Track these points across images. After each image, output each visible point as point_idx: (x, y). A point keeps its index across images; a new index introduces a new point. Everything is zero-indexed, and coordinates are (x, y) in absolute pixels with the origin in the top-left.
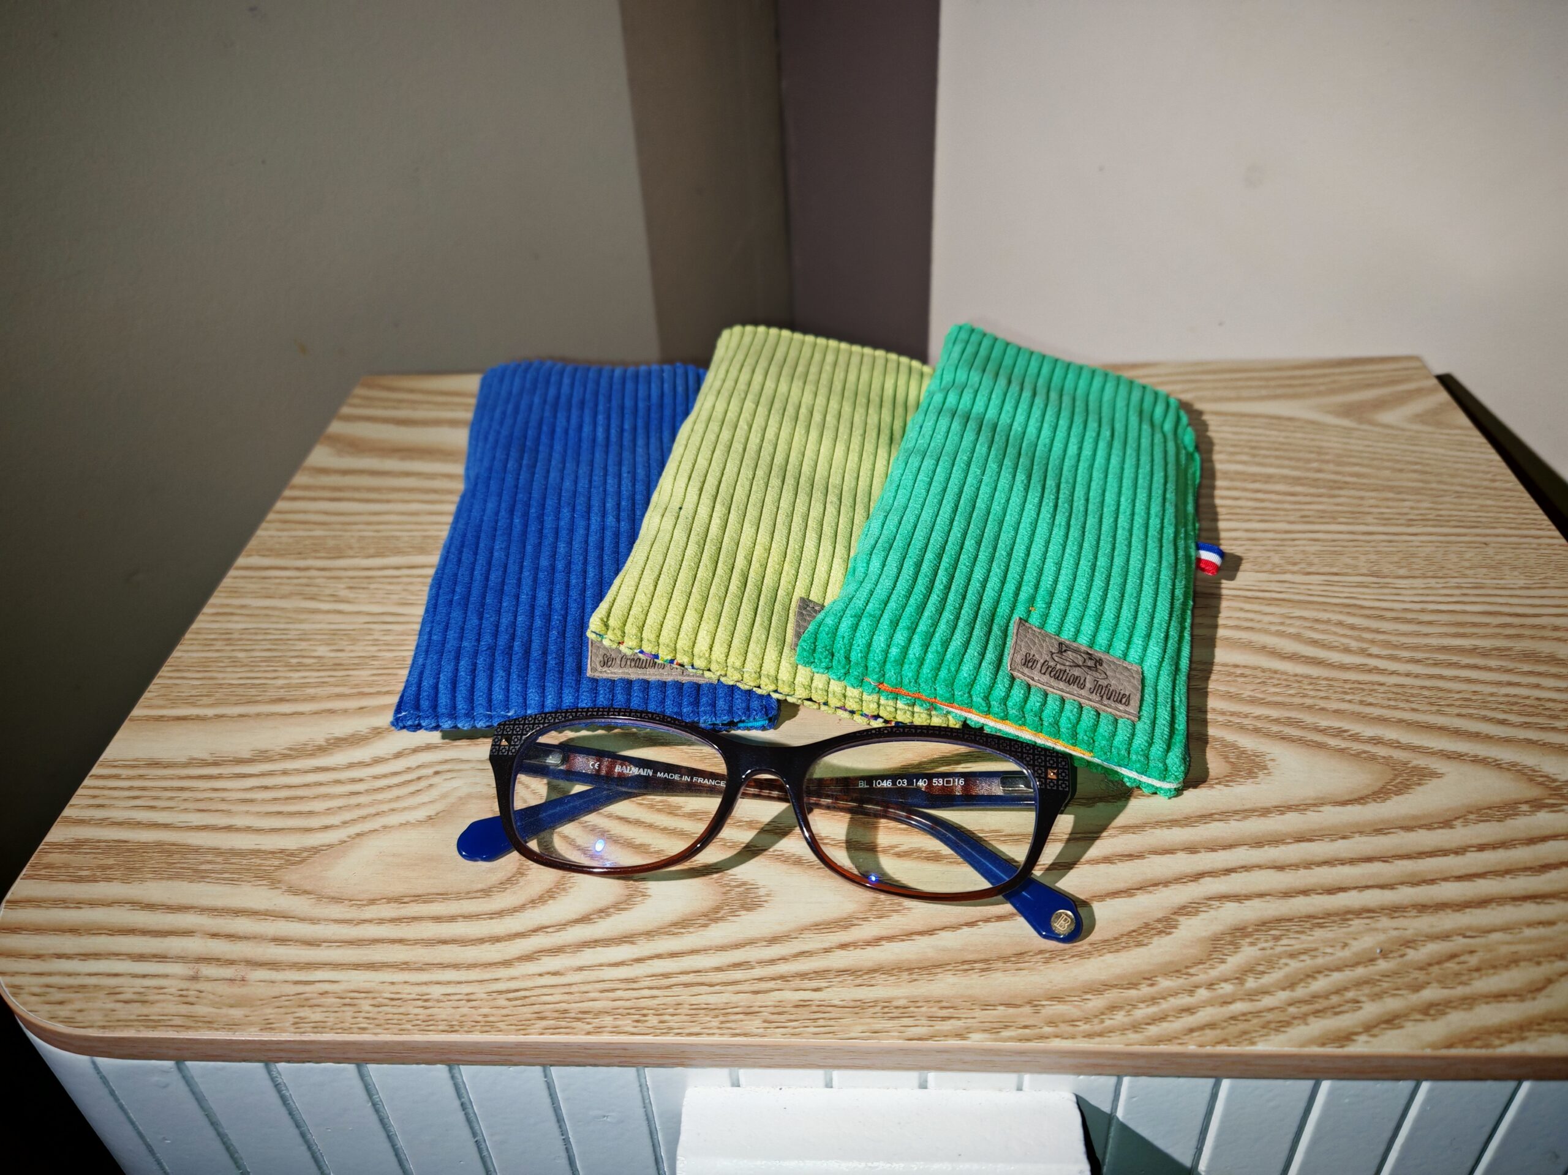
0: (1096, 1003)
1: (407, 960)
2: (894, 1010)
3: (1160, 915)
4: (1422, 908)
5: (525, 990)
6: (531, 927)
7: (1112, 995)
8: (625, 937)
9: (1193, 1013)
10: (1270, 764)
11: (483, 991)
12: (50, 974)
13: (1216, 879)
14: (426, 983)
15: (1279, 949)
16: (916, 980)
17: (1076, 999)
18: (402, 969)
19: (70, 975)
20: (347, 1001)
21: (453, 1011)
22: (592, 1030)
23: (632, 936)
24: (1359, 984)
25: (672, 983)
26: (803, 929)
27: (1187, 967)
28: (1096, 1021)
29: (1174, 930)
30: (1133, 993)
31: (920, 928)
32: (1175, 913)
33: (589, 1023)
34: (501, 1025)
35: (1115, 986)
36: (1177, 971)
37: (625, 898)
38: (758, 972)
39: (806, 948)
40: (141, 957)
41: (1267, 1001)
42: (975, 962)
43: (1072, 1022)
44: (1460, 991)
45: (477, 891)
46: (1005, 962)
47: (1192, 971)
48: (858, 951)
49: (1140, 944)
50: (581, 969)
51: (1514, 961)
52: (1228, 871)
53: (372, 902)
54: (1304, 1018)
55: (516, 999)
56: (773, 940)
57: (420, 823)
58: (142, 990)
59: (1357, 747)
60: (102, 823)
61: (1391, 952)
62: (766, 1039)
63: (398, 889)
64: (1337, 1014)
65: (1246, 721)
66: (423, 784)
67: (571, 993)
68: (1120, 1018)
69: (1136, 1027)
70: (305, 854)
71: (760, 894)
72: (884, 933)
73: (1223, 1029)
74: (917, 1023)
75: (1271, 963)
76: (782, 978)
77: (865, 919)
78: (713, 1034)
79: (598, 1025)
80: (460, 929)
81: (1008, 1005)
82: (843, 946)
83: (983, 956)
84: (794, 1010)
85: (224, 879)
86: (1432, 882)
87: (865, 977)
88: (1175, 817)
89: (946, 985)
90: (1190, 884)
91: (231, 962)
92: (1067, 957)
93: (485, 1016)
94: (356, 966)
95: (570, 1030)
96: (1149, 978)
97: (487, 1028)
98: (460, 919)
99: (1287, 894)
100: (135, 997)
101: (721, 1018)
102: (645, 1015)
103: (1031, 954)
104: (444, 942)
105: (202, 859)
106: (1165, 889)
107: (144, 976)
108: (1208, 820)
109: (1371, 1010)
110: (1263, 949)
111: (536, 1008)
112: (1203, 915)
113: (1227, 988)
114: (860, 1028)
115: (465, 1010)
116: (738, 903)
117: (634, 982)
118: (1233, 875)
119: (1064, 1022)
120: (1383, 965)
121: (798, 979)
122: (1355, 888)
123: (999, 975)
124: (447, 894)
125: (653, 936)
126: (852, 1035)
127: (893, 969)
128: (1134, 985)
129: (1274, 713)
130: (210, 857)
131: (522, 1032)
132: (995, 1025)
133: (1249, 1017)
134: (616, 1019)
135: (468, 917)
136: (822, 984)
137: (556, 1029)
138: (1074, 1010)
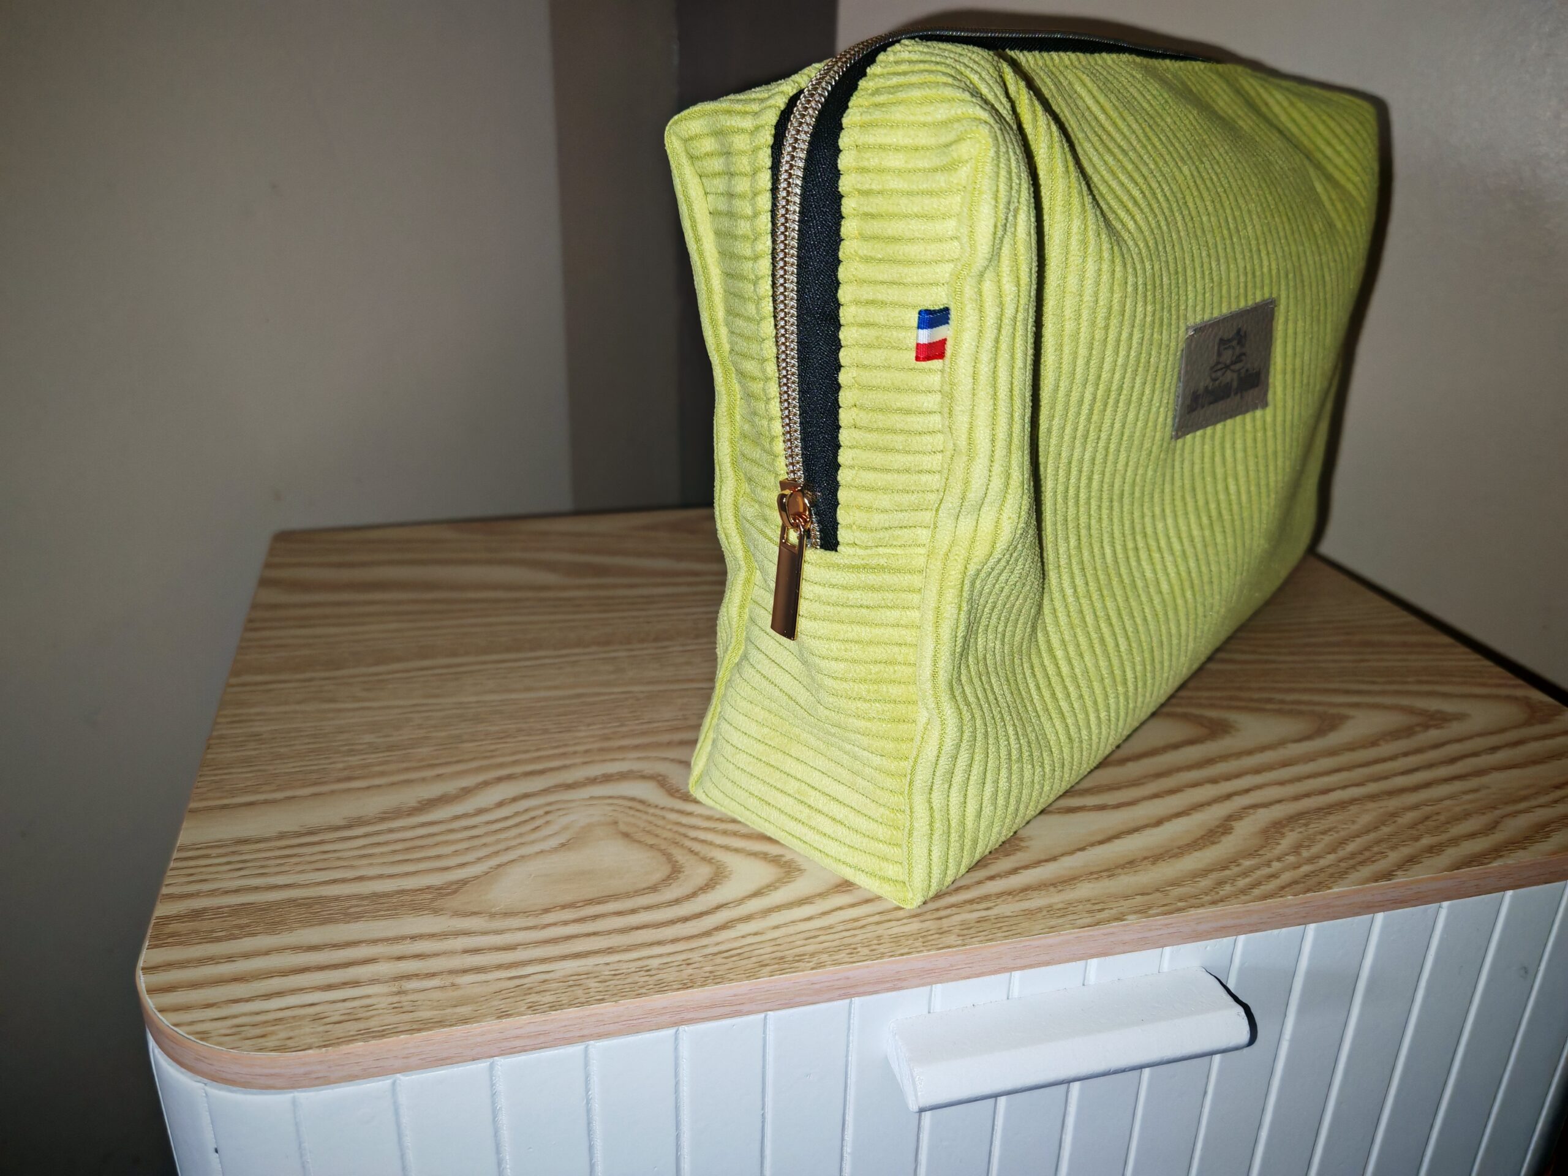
0: (1205, 883)
1: (611, 945)
2: (1058, 912)
3: (1217, 823)
4: (1391, 793)
5: (735, 949)
6: (712, 906)
7: (1215, 876)
8: (803, 900)
9: (1277, 878)
10: (1235, 724)
11: (698, 956)
12: (235, 1017)
13: (1241, 797)
14: (639, 959)
15: (1311, 831)
16: (1062, 890)
17: (1189, 882)
18: (609, 953)
19: (257, 1013)
20: (571, 983)
21: (679, 974)
22: (815, 966)
23: (807, 898)
24: (1378, 842)
25: (864, 924)
27: (1256, 851)
28: (1213, 893)
29: (1231, 831)
30: (1227, 872)
31: (1043, 857)
32: (1226, 821)
33: (809, 962)
34: (731, 976)
35: (1212, 871)
36: (1250, 854)
37: (784, 874)
38: (932, 905)
40: (330, 987)
41: (1322, 863)
42: (1101, 872)
43: (1195, 897)
44: (1444, 837)
45: (644, 889)
46: (1123, 869)
47: (1260, 853)
48: (1004, 879)
49: (1213, 843)
50: (777, 927)
51: (1467, 815)
52: (1247, 791)
53: (546, 911)
54: (1353, 867)
55: (732, 956)
57: (555, 850)
58: (348, 1011)
59: (1287, 707)
60: (212, 893)
61: (1386, 821)
63: (568, 898)
64: (1374, 862)
66: (538, 822)
67: (779, 945)
68: (1228, 888)
69: (1243, 892)
70: (454, 887)
72: (1017, 865)
73: (1304, 883)
75: (1311, 840)
76: (954, 906)
77: (997, 858)
78: (921, 951)
79: (819, 962)
80: (646, 917)
81: (1142, 894)
83: (1104, 868)
84: (978, 924)
85: (382, 916)
86: (1386, 778)
87: (1021, 895)
89: (1085, 890)
90: (1225, 802)
91: (433, 975)
92: (1166, 858)
93: (711, 972)
94: (564, 958)
95: (794, 969)
96: (1234, 861)
97: (719, 980)
98: (642, 910)
99: (1297, 798)
100: (343, 1018)
101: (922, 940)
102: (855, 949)
103: (1138, 860)
104: (637, 928)
105: (347, 904)
106: (1209, 807)
107: (344, 1001)
108: (1212, 763)
109: (1394, 857)
110: (1301, 832)
111: (754, 959)
112: (1246, 819)
113: (1291, 859)
114: (1040, 927)
115: (690, 971)
117: (832, 928)
118: (1252, 792)
119: (1191, 897)
120: (1385, 830)
121: (968, 904)
122: (1339, 788)
123: (1122, 877)
124: (617, 895)
125: (827, 896)
126: (1036, 932)
127: (1040, 886)
128: (1225, 868)
130: (354, 902)
131: (753, 977)
132: (1141, 908)
133: (1317, 873)
134: (830, 955)
135: (648, 908)
136: (990, 904)
137: (782, 971)
138: (1193, 890)
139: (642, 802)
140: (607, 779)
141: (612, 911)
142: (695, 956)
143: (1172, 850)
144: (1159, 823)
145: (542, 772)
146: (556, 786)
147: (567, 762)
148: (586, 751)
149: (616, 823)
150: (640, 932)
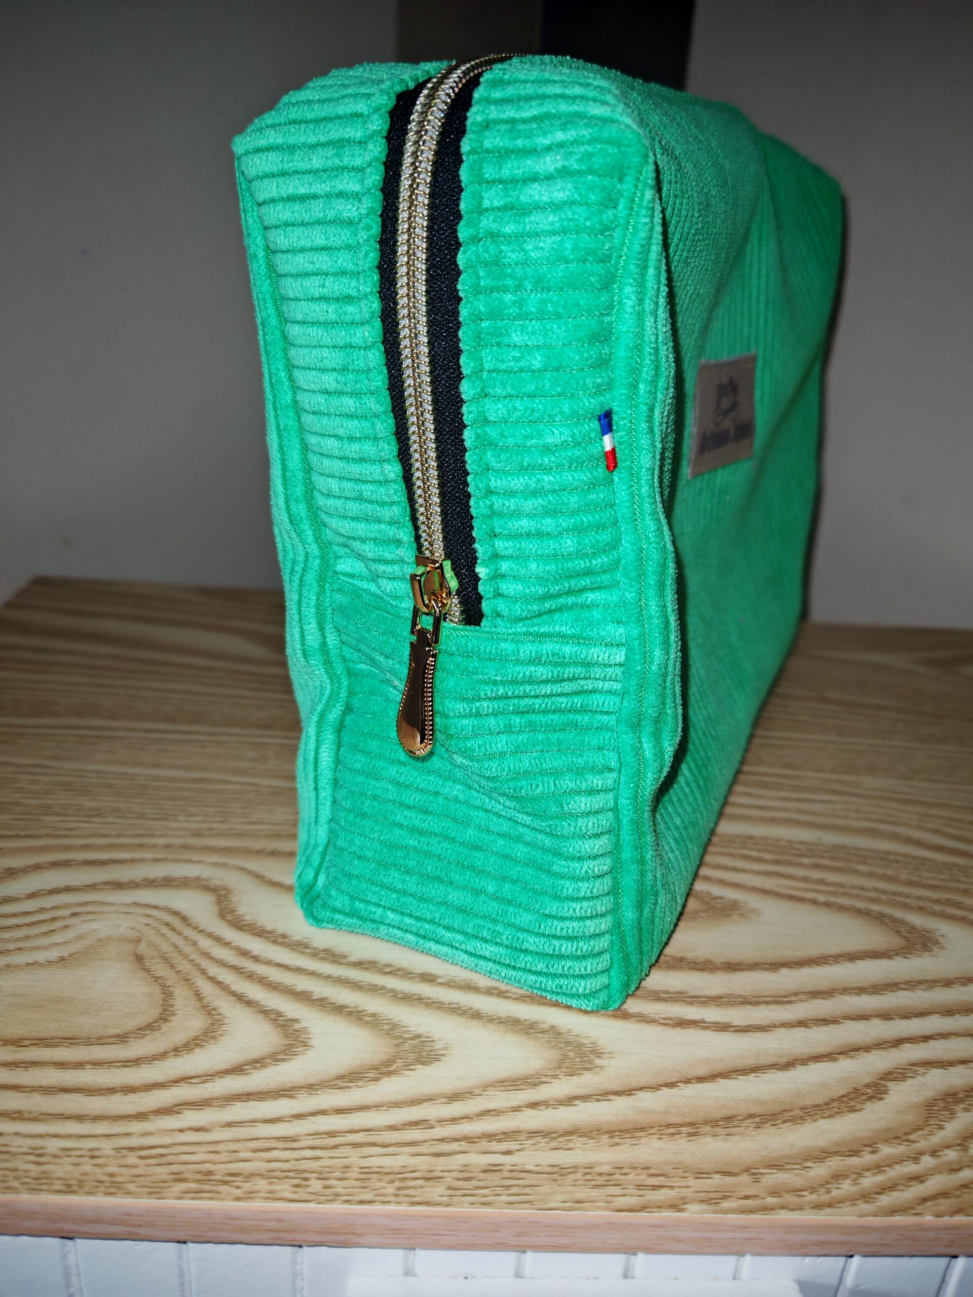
0: (819, 1171)
1: (21, 1108)
2: (598, 1177)
3: (868, 1080)
5: (162, 1147)
6: (172, 1078)
7: (835, 1163)
8: (284, 1090)
9: (922, 1182)
10: (941, 940)
11: (112, 1146)
13: (915, 1046)
14: (41, 1136)
16: (617, 1144)
17: (796, 1166)
18: (14, 1119)
21: (71, 1168)
22: (241, 1195)
23: (292, 1089)
25: (338, 1143)
26: (486, 1087)
27: (906, 1134)
28: (822, 1190)
29: (884, 1096)
30: (855, 1160)
31: (616, 1087)
32: (882, 1079)
33: (238, 1187)
34: (131, 1187)
35: (836, 1153)
36: (897, 1138)
37: (283, 1048)
38: (439, 1132)
39: (491, 1106)
42: (681, 1125)
43: (797, 1191)
45: (111, 1037)
46: (713, 1127)
47: (911, 1137)
48: (550, 1110)
49: (853, 1110)
50: (230, 1125)
52: (926, 1038)
55: (151, 1157)
56: (454, 1097)
57: (50, 963)
62: (452, 1209)
63: (19, 1031)
65: (909, 901)
66: (56, 925)
67: (217, 1152)
68: (847, 1187)
69: (866, 1197)
71: (437, 1047)
72: (577, 1092)
73: (957, 1197)
74: (626, 1192)
76: (466, 1139)
77: (555, 1077)
78: (388, 1202)
79: (249, 1190)
80: (87, 1077)
81: (723, 1173)
82: (533, 1105)
83: (688, 1120)
84: (483, 1175)
87: (561, 1139)
88: (861, 985)
89: (651, 1149)
90: (890, 1049)
92: (778, 1122)
93: (112, 1175)
95: (215, 1195)
96: (870, 1144)
97: (113, 1190)
98: (88, 1066)
101: (397, 1184)
102: (306, 1179)
103: (740, 1118)
104: (67, 1091)
106: (866, 1055)
108: (894, 988)
112: (910, 1082)
113: (952, 1155)
114: (561, 1197)
115: (88, 1168)
116: (412, 1057)
117: (296, 1141)
118: (932, 1042)
119: (788, 1191)
121: (485, 1140)
123: (709, 1139)
124: (75, 1039)
125: (316, 1090)
126: (553, 1205)
127: (592, 1131)
128: (855, 1153)
129: (935, 895)
131: (156, 1195)
132: (713, 1195)
134: (271, 1183)
135: (97, 1064)
136: (513, 1146)
137: (197, 1194)
138: (796, 1179)
139: (185, 919)
140: (168, 883)
141: (54, 1060)
142: (107, 1146)
143: (791, 1110)
144: (789, 1065)
145: (103, 863)
146: (108, 883)
147: (138, 855)
148: (167, 846)
149: (138, 941)
150: (67, 1096)
